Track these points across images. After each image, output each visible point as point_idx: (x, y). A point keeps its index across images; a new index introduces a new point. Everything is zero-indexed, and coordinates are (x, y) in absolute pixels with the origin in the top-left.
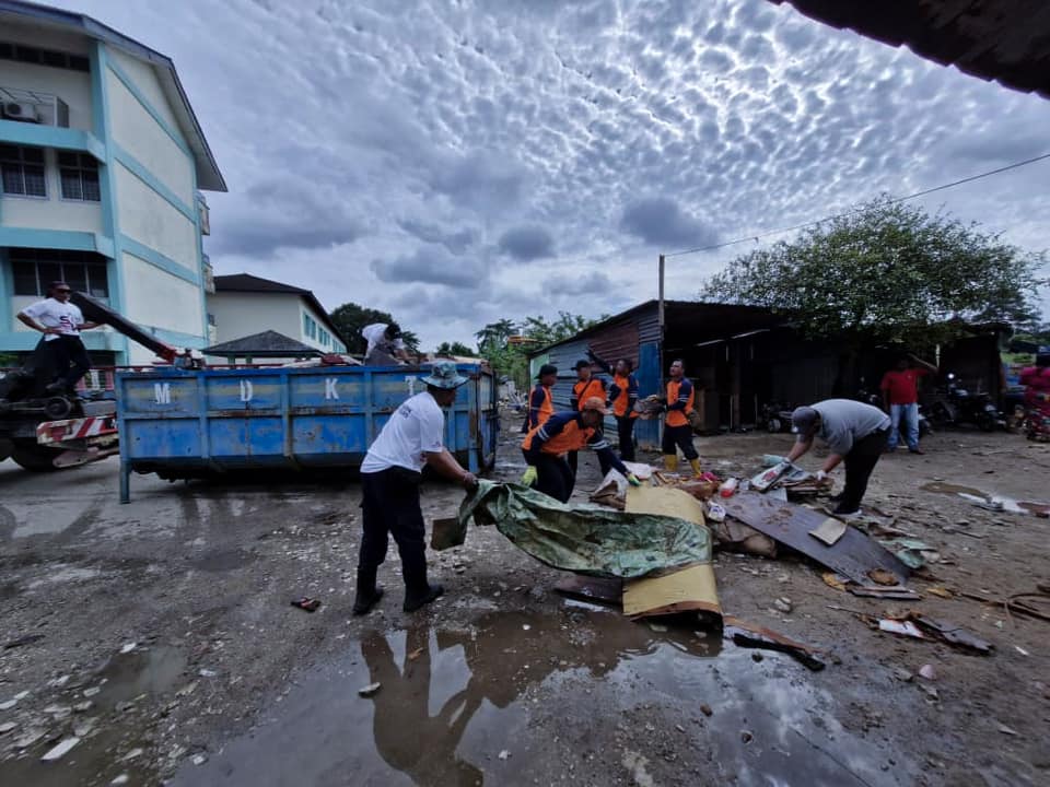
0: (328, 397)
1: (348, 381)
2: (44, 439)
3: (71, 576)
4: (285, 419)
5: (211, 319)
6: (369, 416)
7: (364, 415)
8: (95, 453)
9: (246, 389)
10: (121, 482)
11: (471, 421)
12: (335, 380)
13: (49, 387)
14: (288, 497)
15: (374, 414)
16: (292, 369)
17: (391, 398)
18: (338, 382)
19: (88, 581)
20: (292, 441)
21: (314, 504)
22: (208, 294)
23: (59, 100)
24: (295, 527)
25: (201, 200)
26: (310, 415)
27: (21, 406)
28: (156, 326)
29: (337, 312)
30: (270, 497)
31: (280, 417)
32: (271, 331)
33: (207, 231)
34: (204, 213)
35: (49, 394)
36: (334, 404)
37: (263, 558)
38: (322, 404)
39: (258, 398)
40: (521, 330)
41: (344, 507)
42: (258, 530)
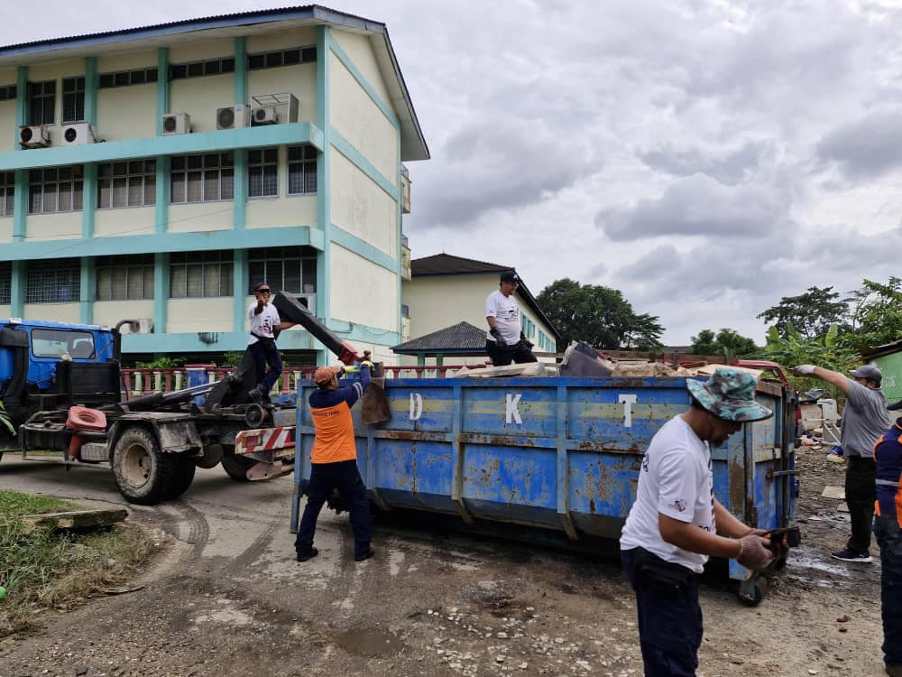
0: (509, 420)
1: (538, 399)
2: (240, 449)
3: (230, 617)
4: (456, 447)
5: (405, 310)
6: (562, 453)
7: (555, 450)
8: (279, 467)
9: (416, 405)
10: (293, 507)
11: (734, 479)
12: (518, 396)
13: (251, 392)
14: (454, 559)
15: (569, 451)
16: (468, 378)
17: (596, 429)
18: (521, 400)
19: (241, 629)
20: (462, 479)
21: (482, 576)
22: (404, 281)
23: (293, 97)
24: (455, 609)
25: (404, 172)
26: (485, 445)
27: (230, 412)
28: (352, 321)
29: (548, 291)
30: (435, 554)
31: (450, 443)
32: (464, 323)
33: (407, 209)
34: (406, 188)
35: (250, 400)
36: (515, 430)
37: (409, 650)
38: (502, 430)
39: (428, 417)
40: (852, 306)
41: (523, 591)
42: (412, 604)
